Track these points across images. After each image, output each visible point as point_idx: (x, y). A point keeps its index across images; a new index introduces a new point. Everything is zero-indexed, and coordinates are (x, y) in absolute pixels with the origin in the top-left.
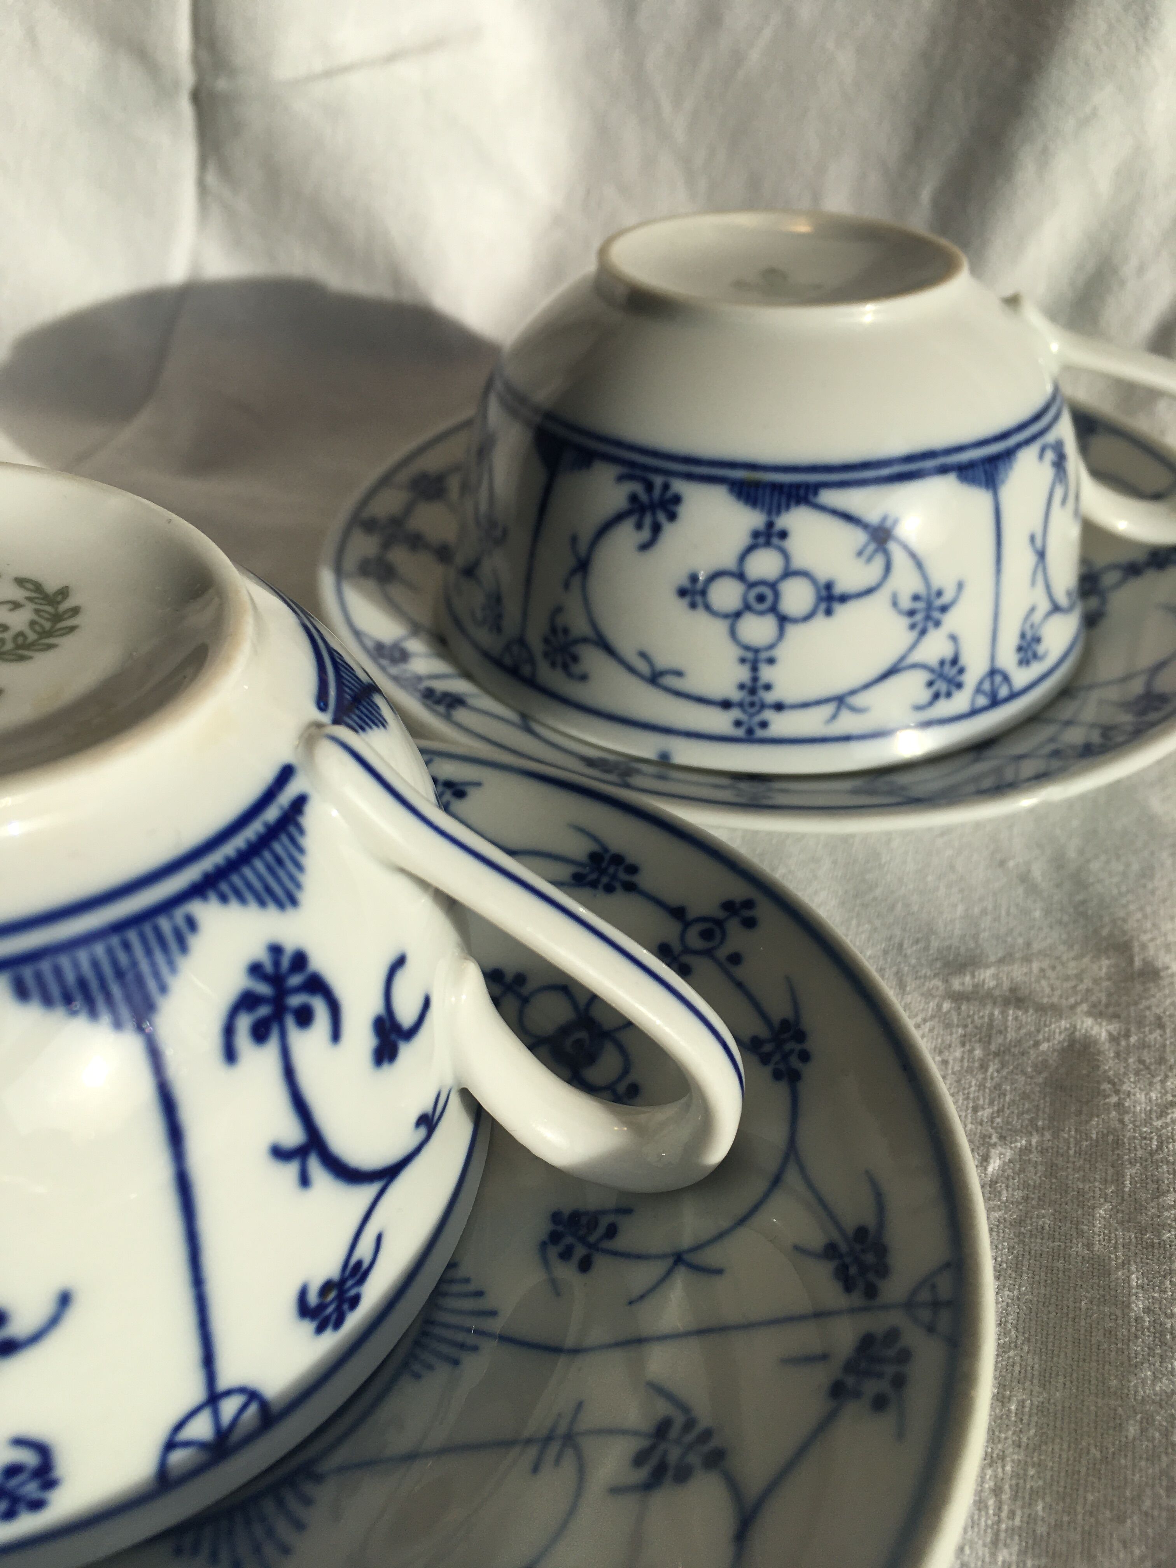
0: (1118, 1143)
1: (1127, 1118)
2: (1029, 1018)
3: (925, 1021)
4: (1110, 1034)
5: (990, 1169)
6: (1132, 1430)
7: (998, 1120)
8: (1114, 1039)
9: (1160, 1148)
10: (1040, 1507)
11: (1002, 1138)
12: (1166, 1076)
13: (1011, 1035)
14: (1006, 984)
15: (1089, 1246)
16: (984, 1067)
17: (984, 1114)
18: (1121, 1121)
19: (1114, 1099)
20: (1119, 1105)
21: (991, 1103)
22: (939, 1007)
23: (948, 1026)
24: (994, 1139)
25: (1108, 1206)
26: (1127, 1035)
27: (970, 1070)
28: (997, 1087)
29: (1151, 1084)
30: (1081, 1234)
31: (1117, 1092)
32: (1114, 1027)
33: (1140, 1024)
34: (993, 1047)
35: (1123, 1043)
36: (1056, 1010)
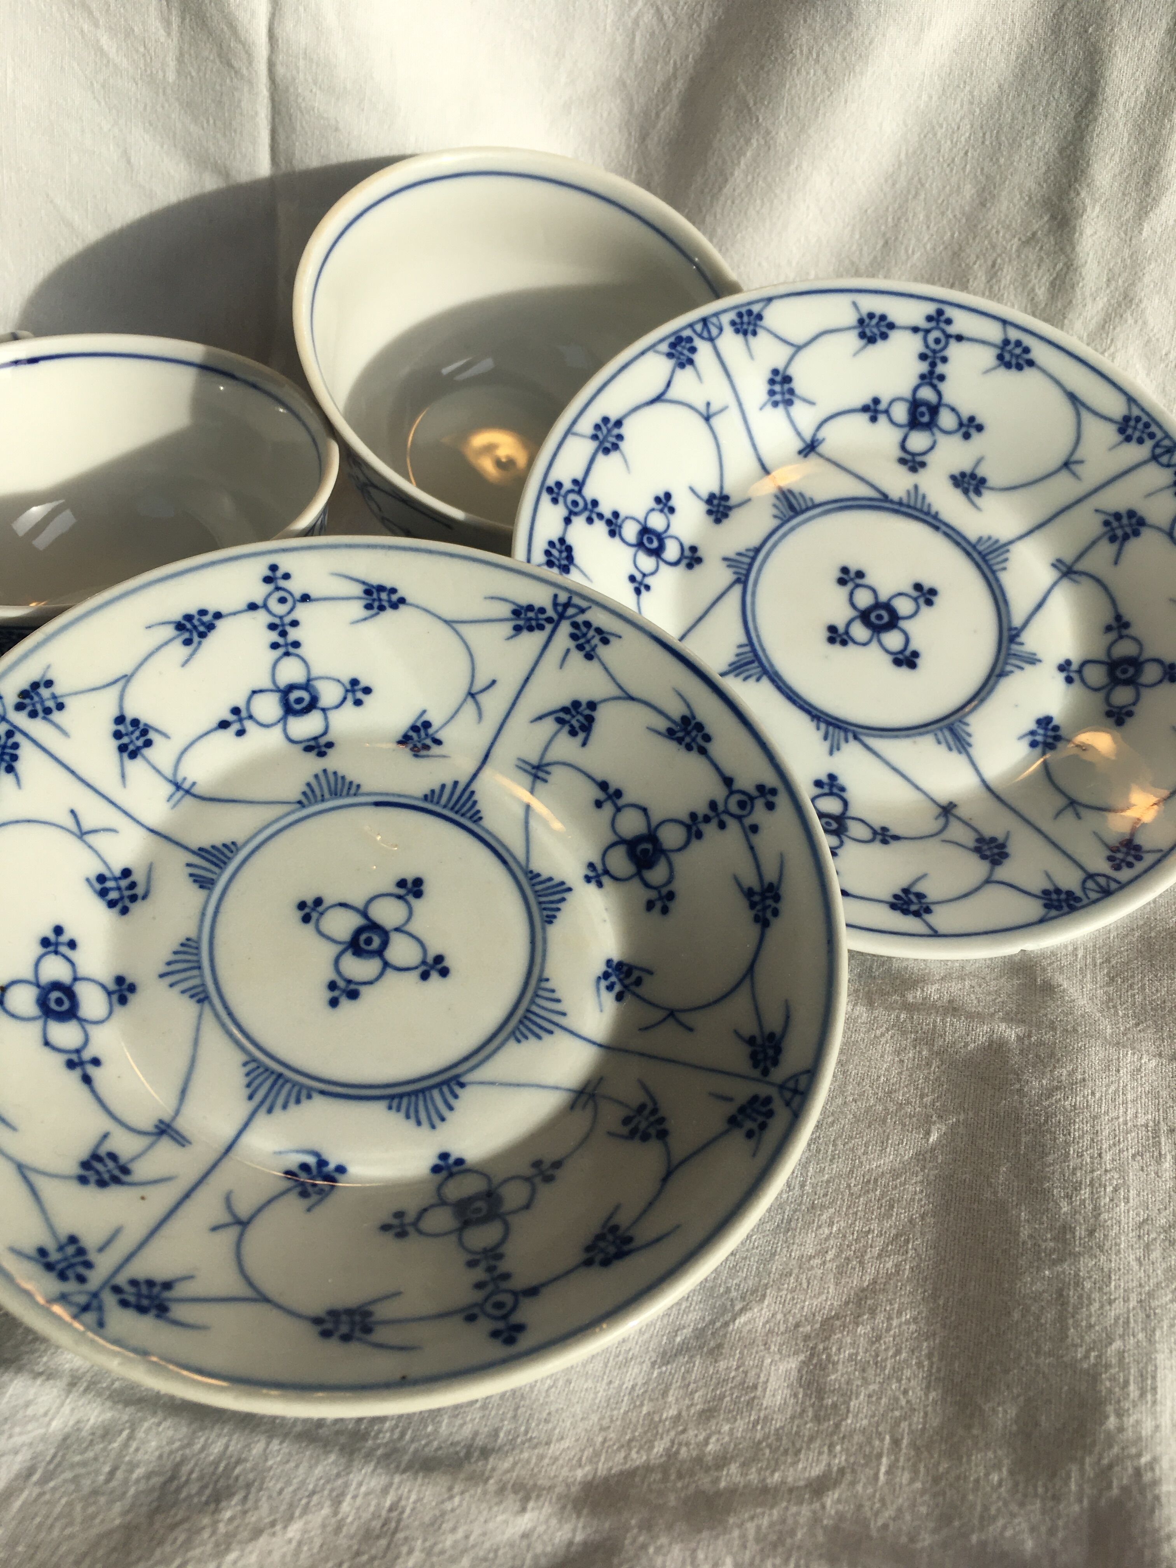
0: (1018, 1119)
1: (1025, 1100)
2: (960, 1024)
3: (888, 1030)
4: (1018, 1036)
5: (931, 1140)
6: (1016, 1315)
7: (938, 1104)
8: (1020, 1039)
9: (1046, 1121)
10: (957, 1365)
11: (940, 1117)
12: (1055, 1067)
13: (949, 1038)
14: (946, 997)
15: (995, 1193)
16: (929, 1064)
17: (928, 1100)
18: (1021, 1102)
19: (1017, 1086)
20: (1019, 1091)
21: (933, 1091)
22: (898, 1017)
23: (904, 1033)
24: (934, 1118)
25: (1009, 1164)
26: (1030, 1036)
27: (919, 1067)
28: (938, 1079)
29: (1043, 1074)
30: (990, 1185)
31: (1019, 1080)
32: (1021, 1030)
33: (1039, 1026)
34: (935, 1048)
35: (1026, 1042)
36: (980, 1017)
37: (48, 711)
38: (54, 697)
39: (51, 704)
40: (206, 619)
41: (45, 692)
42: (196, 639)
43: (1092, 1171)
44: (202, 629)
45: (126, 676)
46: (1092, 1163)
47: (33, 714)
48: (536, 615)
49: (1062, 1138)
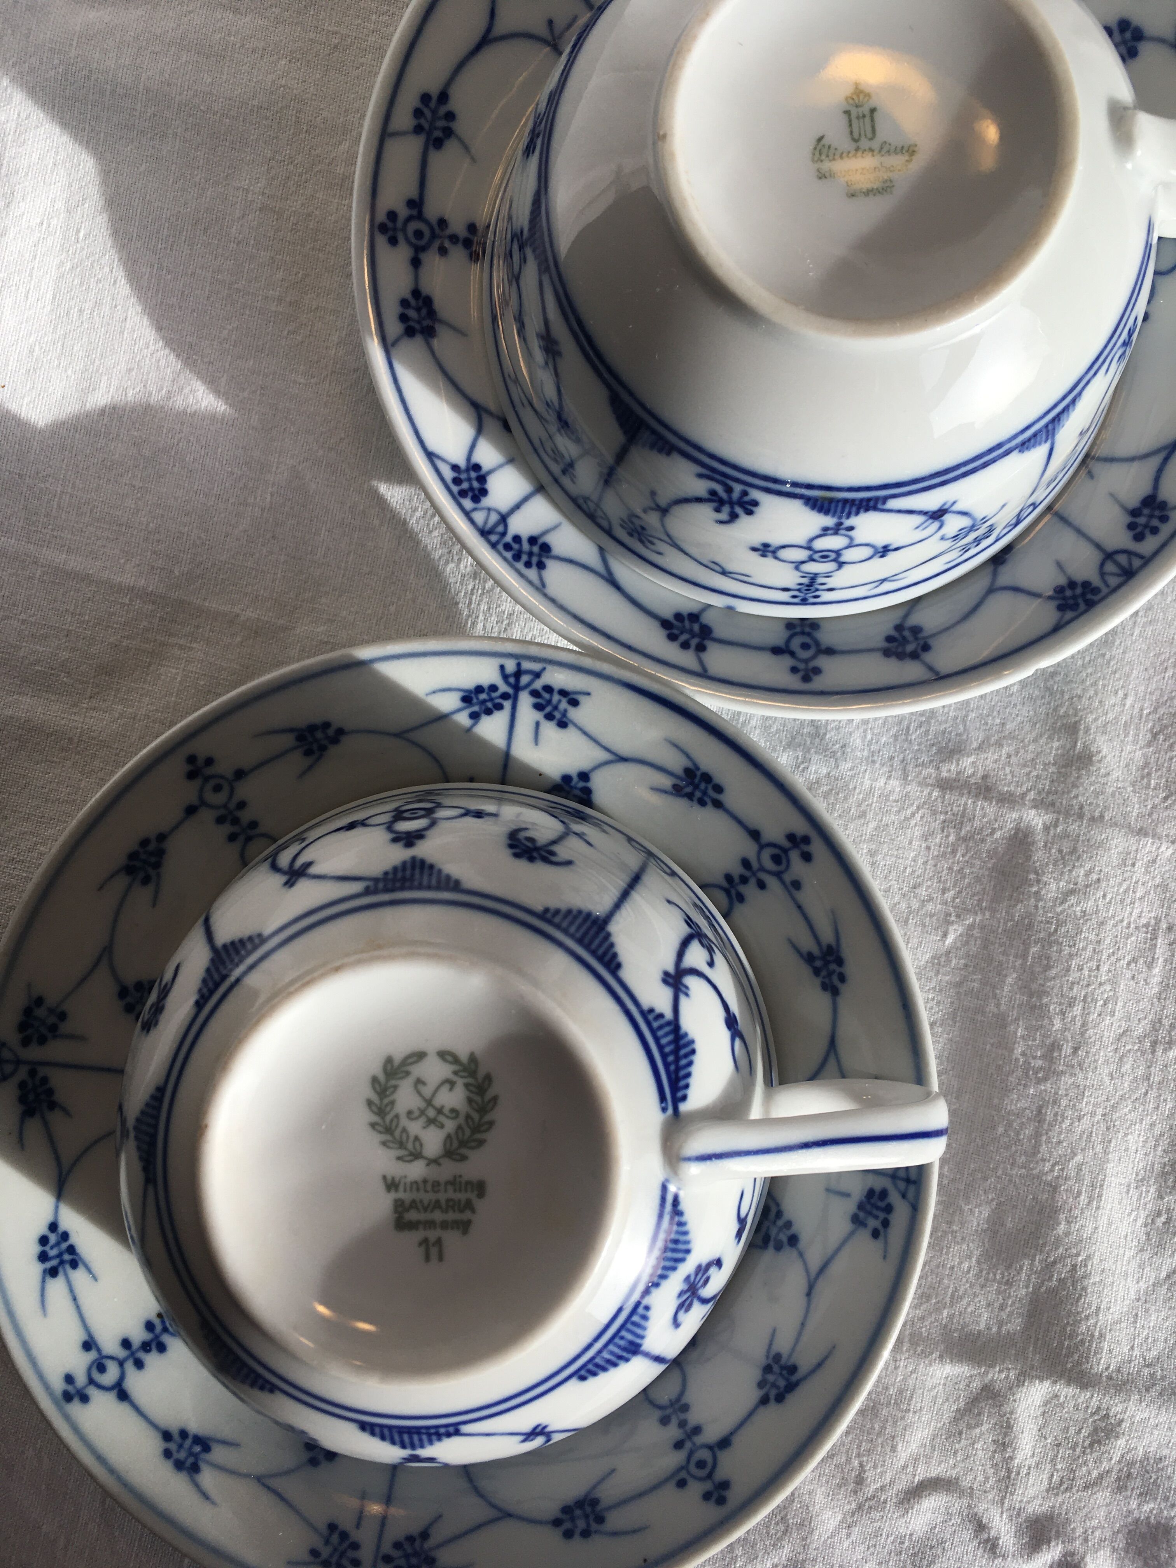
0: (1030, 925)
1: (1040, 905)
4: (1044, 824)
5: (948, 942)
6: (1001, 1130)
8: (1046, 828)
12: (1074, 866)
15: (998, 1005)
18: (1036, 907)
19: (1035, 889)
20: (1037, 893)
25: (1015, 975)
26: (1056, 826)
30: (995, 996)
31: (1038, 881)
32: (1048, 818)
33: (1067, 812)
35: (1052, 833)
37: (53, 1028)
38: (51, 1011)
39: (52, 1020)
40: (152, 847)
41: (41, 1012)
42: (152, 873)
43: (1088, 985)
44: (153, 859)
45: (105, 949)
46: (1090, 976)
47: (42, 1041)
48: (488, 694)
49: (1067, 950)
